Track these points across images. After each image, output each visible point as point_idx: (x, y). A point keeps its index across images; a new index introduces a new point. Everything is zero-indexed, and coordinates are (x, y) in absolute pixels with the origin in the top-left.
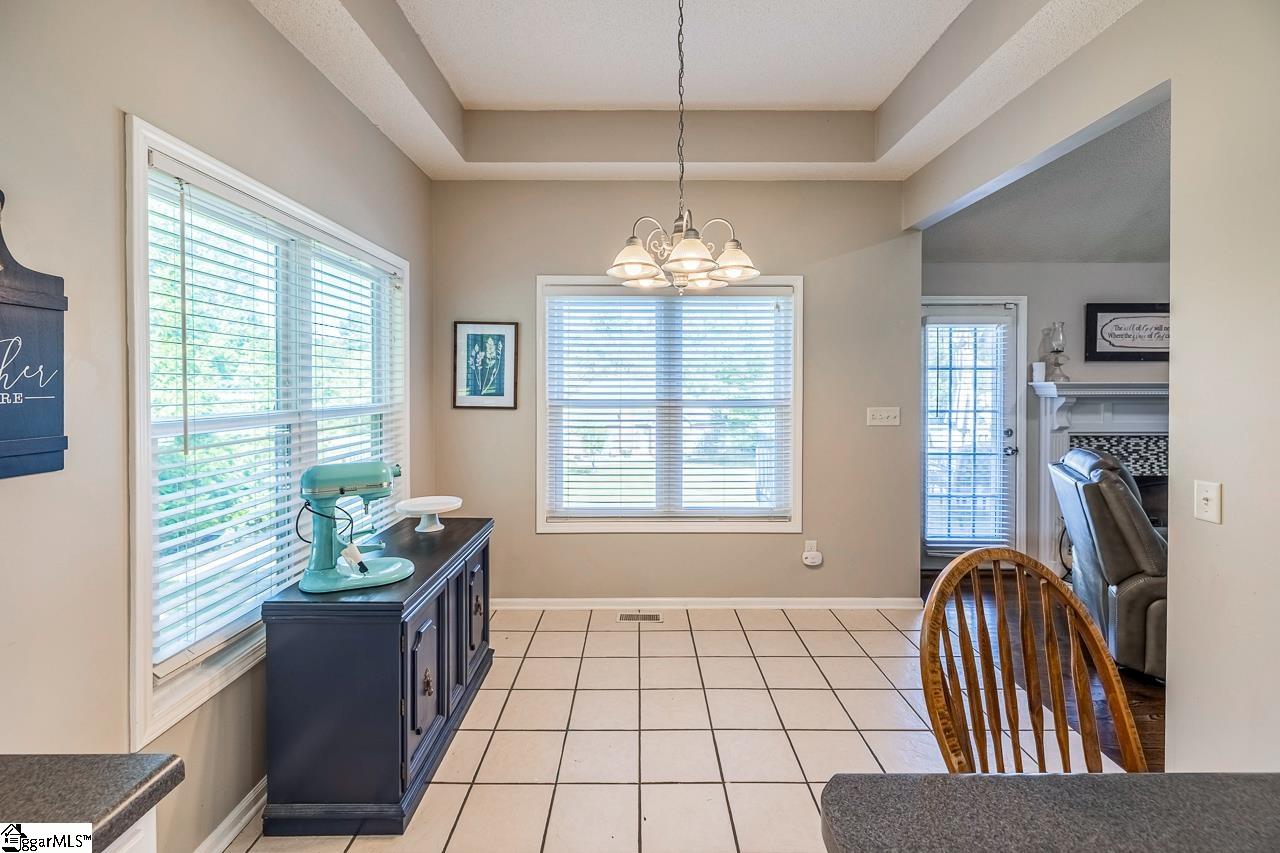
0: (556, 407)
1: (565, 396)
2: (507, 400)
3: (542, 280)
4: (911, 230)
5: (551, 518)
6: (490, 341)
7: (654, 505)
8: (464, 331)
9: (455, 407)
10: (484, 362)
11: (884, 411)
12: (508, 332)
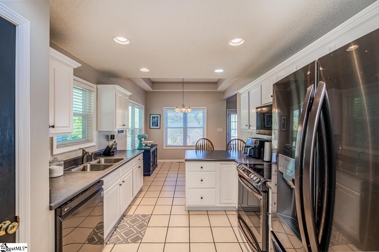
0: (167, 128)
1: (168, 127)
2: (158, 127)
3: (164, 108)
4: (224, 100)
5: (166, 147)
6: (156, 117)
7: (183, 145)
8: (152, 116)
9: (150, 128)
10: (155, 121)
11: (220, 129)
12: (159, 116)
